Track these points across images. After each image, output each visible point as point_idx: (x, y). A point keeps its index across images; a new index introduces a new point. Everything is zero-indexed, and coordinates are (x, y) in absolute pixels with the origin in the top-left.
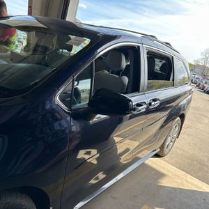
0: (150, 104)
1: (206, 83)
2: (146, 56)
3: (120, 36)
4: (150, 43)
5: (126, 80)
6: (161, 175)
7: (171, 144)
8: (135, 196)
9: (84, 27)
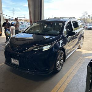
1: (87, 26)
7: (82, 45)
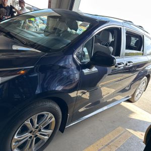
0: (126, 64)
2: (125, 35)
3: (109, 21)
4: (128, 26)
5: (111, 49)
6: (131, 112)
7: (140, 95)
8: (114, 122)
9: (85, 15)
